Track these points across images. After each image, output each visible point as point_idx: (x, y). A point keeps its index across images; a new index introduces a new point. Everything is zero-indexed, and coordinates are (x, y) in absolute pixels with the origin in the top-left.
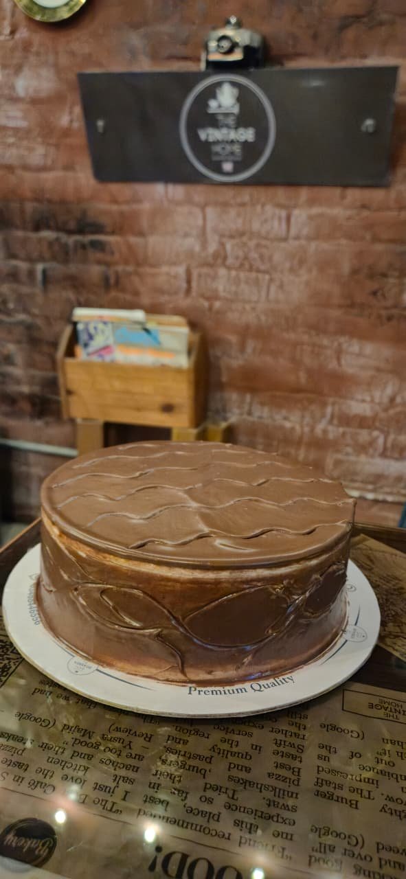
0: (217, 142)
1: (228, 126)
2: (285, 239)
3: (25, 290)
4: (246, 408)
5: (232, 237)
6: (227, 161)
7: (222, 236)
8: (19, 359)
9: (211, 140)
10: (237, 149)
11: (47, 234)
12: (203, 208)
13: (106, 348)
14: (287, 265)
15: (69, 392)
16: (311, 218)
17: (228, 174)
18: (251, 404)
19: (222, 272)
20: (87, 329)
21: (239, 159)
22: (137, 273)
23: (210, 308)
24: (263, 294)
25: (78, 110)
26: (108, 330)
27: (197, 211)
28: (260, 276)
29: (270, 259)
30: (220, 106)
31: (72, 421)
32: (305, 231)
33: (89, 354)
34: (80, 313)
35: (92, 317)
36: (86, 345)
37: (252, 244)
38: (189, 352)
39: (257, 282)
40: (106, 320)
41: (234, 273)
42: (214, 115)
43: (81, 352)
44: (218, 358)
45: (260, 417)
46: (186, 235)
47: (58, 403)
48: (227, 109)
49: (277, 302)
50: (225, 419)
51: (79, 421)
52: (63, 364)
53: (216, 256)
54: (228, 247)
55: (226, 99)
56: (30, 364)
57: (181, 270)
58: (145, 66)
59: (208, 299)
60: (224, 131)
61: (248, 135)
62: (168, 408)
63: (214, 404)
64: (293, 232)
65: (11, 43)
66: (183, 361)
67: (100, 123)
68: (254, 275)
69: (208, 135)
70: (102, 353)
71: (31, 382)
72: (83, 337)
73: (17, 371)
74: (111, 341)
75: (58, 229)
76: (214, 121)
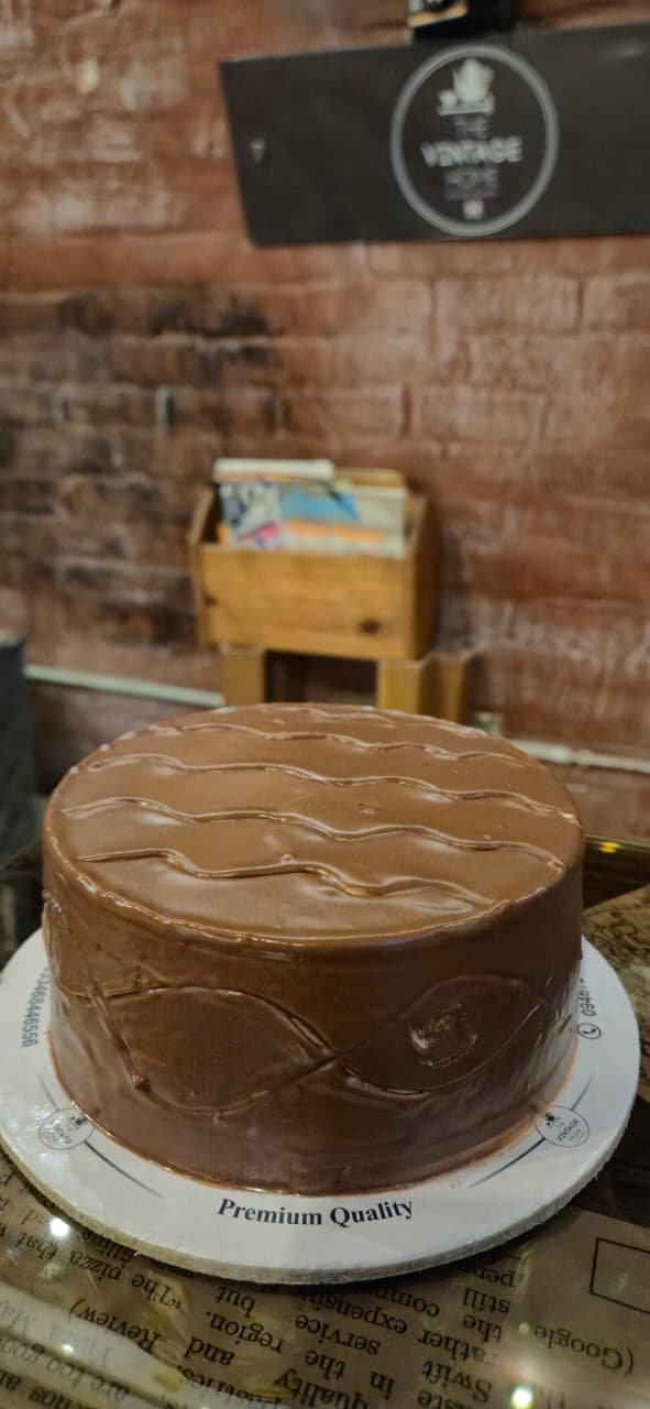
0: (455, 167)
1: (473, 137)
2: (574, 331)
3: (140, 433)
4: (505, 625)
5: (481, 330)
6: (471, 198)
7: (463, 329)
8: (131, 546)
9: (445, 162)
10: (489, 176)
11: (172, 340)
12: (432, 280)
13: (269, 527)
14: (578, 376)
15: (210, 601)
16: (622, 292)
17: (473, 222)
18: (513, 622)
19: (463, 392)
20: (236, 497)
21: (491, 194)
22: (319, 400)
23: (444, 455)
24: (536, 427)
25: (221, 129)
26: (272, 496)
27: (421, 289)
28: (528, 397)
29: (548, 367)
30: (459, 103)
31: (213, 648)
32: (610, 316)
33: (241, 538)
34: (227, 468)
35: (245, 477)
36: (236, 522)
37: (516, 342)
38: (407, 531)
39: (523, 407)
40: (269, 479)
41: (483, 395)
42: (450, 118)
43: (226, 532)
44: (455, 542)
45: (529, 643)
46: (402, 331)
47: (192, 619)
48: (473, 106)
49: (559, 441)
50: (468, 645)
51: (225, 649)
52: (199, 556)
53: (453, 365)
54: (475, 348)
55: (471, 89)
56: (147, 556)
57: (394, 393)
58: (332, 41)
59: (440, 439)
60: (467, 146)
61: (508, 150)
62: (370, 627)
63: (450, 621)
64: (590, 316)
65: (113, 23)
66: (397, 547)
67: (258, 147)
68: (517, 396)
69: (438, 156)
70: (263, 534)
71: (149, 586)
72: (230, 509)
73: (128, 568)
74: (276, 514)
75: (191, 329)
76: (448, 130)
